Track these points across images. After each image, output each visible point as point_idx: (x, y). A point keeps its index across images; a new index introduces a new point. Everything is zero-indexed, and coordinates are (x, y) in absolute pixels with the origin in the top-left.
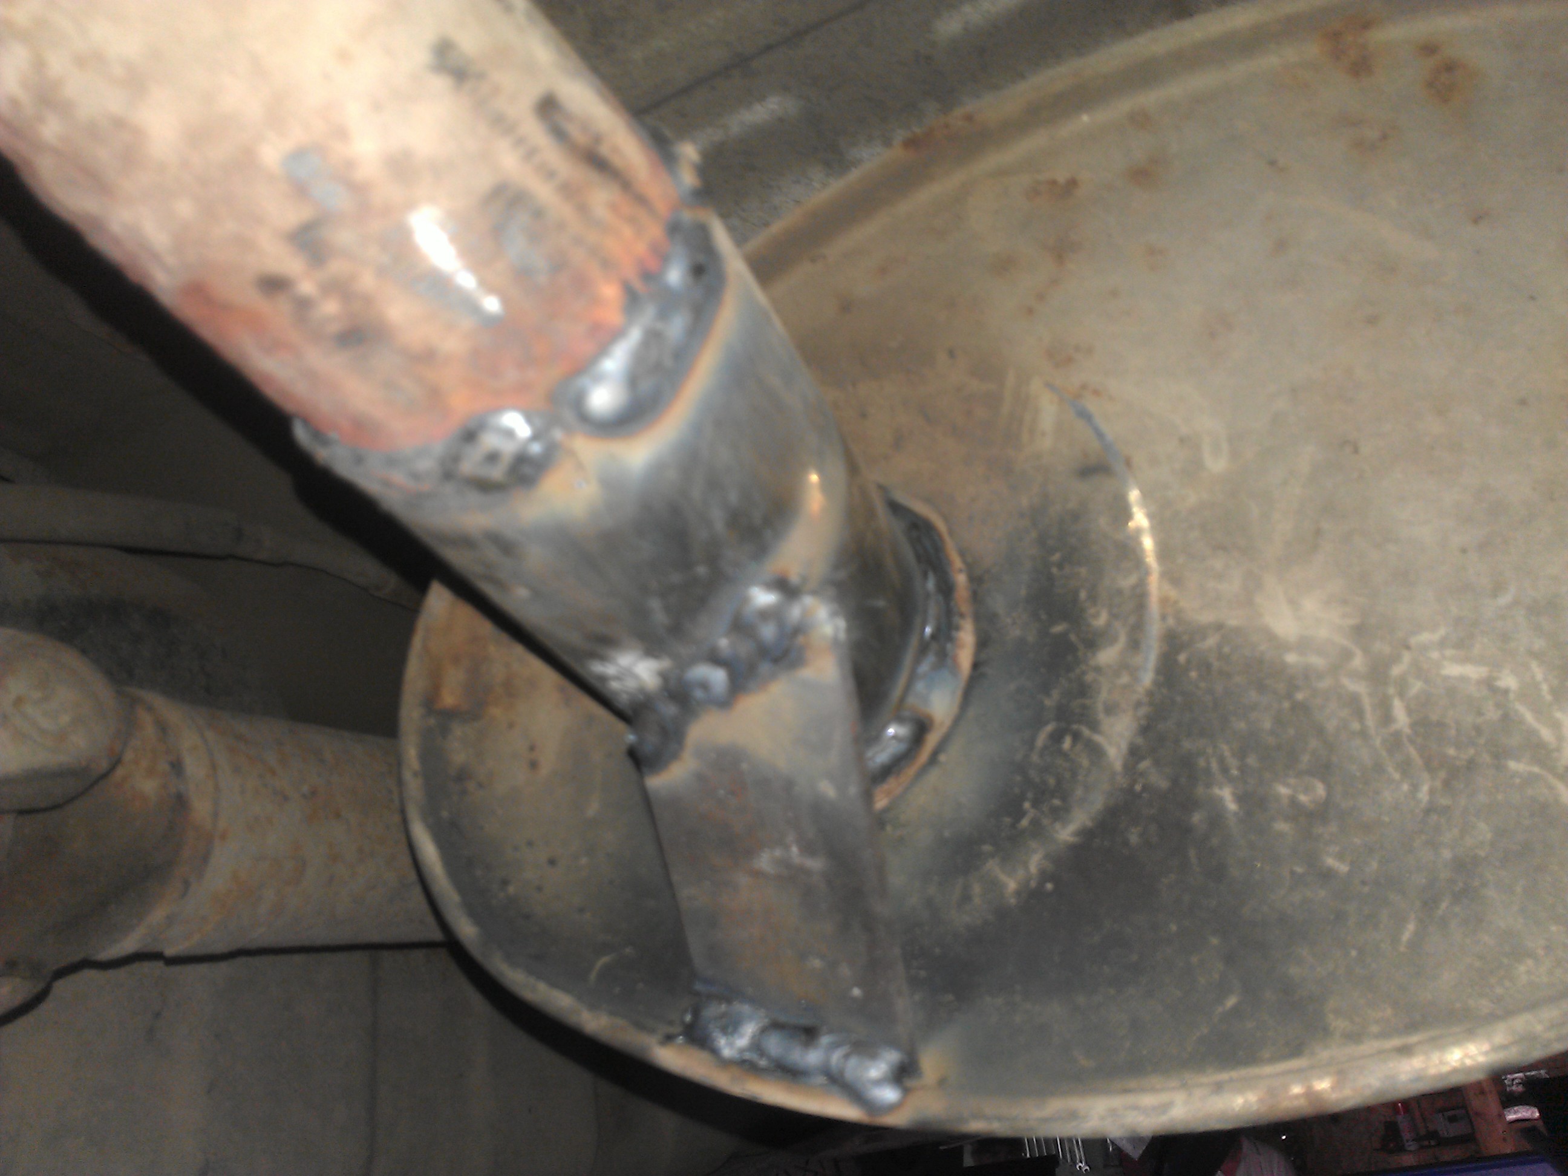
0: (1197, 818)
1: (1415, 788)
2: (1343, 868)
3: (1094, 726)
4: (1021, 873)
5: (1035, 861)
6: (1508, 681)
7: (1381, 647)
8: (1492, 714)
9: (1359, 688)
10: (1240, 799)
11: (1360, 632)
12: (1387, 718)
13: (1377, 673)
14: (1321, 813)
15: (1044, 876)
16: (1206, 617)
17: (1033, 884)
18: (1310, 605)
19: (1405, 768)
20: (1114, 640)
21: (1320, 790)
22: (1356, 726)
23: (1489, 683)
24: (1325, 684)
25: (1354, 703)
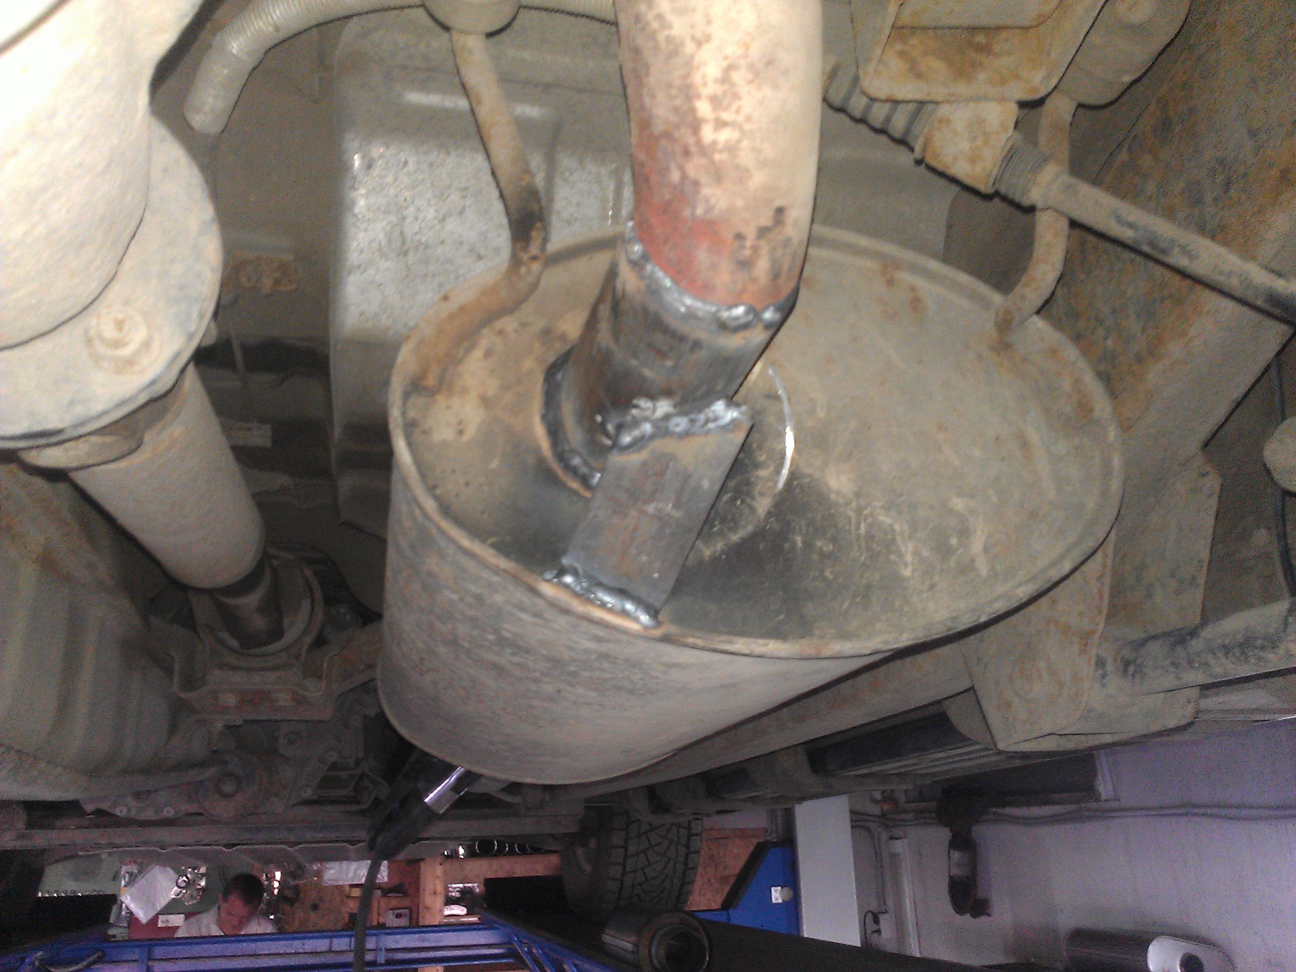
0: (786, 545)
1: (860, 556)
2: (831, 577)
3: (753, 499)
4: (712, 549)
5: (720, 546)
6: (897, 527)
7: (863, 502)
8: (890, 537)
9: (852, 514)
10: (804, 542)
11: (858, 495)
12: (858, 528)
13: (859, 511)
14: (829, 556)
15: (722, 552)
16: (807, 471)
17: (717, 554)
18: (844, 479)
19: (859, 546)
20: (767, 468)
21: (831, 547)
22: (847, 528)
23: (891, 526)
24: (842, 509)
25: (849, 518)
